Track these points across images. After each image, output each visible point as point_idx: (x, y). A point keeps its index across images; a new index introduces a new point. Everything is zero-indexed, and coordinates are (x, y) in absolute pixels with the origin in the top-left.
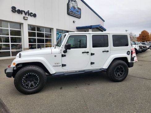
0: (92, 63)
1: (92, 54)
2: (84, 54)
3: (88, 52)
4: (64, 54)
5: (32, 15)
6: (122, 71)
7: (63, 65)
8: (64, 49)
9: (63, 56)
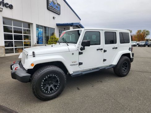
0: (104, 60)
1: (105, 51)
2: (98, 51)
3: (102, 49)
4: (81, 51)
5: (7, 6)
6: (126, 66)
7: (80, 64)
8: (81, 46)
9: (80, 53)
